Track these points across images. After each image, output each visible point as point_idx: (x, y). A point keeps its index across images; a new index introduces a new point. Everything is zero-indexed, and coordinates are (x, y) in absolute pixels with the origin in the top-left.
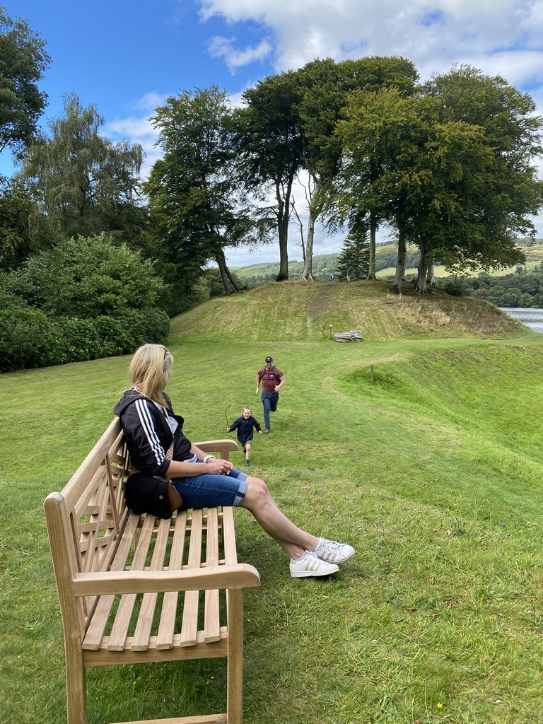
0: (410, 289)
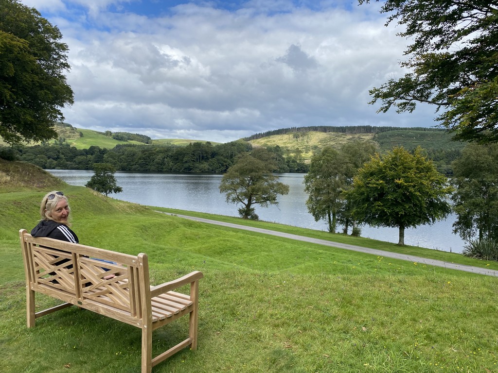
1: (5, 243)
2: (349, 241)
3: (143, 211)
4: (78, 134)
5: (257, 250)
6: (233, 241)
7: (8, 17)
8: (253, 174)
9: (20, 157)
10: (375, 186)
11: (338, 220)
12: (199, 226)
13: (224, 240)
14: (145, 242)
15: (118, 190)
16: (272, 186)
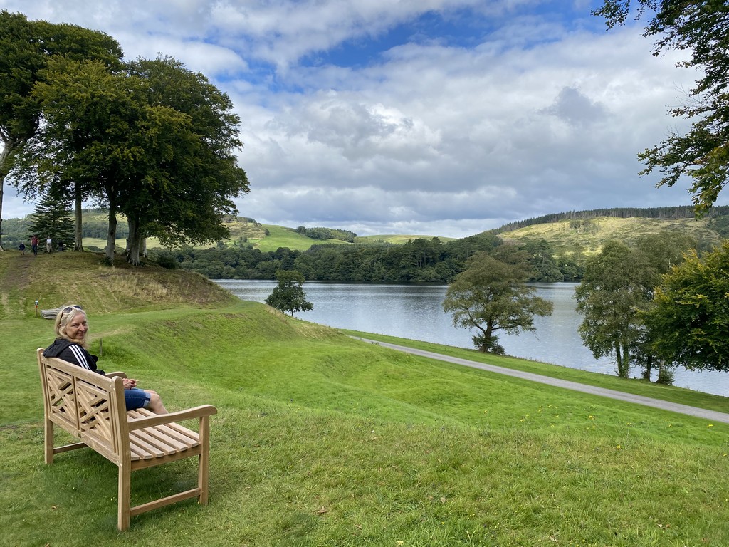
0: (123, 262)
1: (136, 373)
2: (650, 392)
3: (334, 336)
4: (263, 232)
5: (491, 400)
6: (454, 384)
7: (168, 87)
8: (494, 284)
9: (191, 263)
10: (690, 303)
11: (634, 357)
12: (409, 360)
13: (442, 383)
14: (325, 379)
15: (307, 307)
16: (525, 303)
